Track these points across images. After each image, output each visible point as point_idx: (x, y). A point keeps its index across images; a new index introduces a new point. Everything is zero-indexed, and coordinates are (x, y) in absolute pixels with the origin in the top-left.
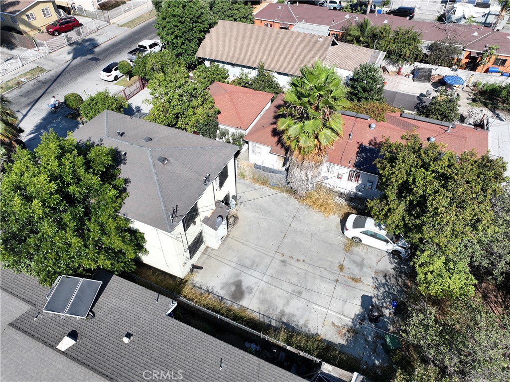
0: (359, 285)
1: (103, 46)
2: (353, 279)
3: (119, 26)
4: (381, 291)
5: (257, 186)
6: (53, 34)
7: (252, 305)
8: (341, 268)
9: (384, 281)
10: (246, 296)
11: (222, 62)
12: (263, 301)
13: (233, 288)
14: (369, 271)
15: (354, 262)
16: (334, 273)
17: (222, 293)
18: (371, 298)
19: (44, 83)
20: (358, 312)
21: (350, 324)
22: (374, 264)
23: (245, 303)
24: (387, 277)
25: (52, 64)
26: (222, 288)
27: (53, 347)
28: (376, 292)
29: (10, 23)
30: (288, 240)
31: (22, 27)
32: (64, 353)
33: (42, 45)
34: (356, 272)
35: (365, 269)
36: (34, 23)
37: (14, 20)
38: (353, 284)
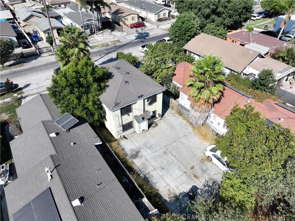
0: (196, 180)
1: (150, 37)
2: (195, 176)
3: (162, 29)
4: (206, 188)
5: (177, 115)
6: (132, 28)
7: (137, 163)
8: (193, 168)
9: (211, 185)
10: (138, 158)
11: (194, 53)
12: (143, 164)
13: (134, 153)
14: (207, 176)
15: (202, 168)
16: (186, 168)
17: (128, 152)
18: (198, 189)
19: (116, 46)
20: (186, 191)
21: (178, 194)
22: (212, 175)
23: (135, 161)
24: (214, 184)
25: (124, 40)
26: (130, 151)
27: (48, 134)
28: (202, 187)
29: (117, 20)
30: (174, 144)
31: (121, 23)
32: (50, 138)
33: (125, 31)
34: (199, 173)
35: (205, 174)
36: (127, 22)
37: (119, 19)
38: (193, 178)
